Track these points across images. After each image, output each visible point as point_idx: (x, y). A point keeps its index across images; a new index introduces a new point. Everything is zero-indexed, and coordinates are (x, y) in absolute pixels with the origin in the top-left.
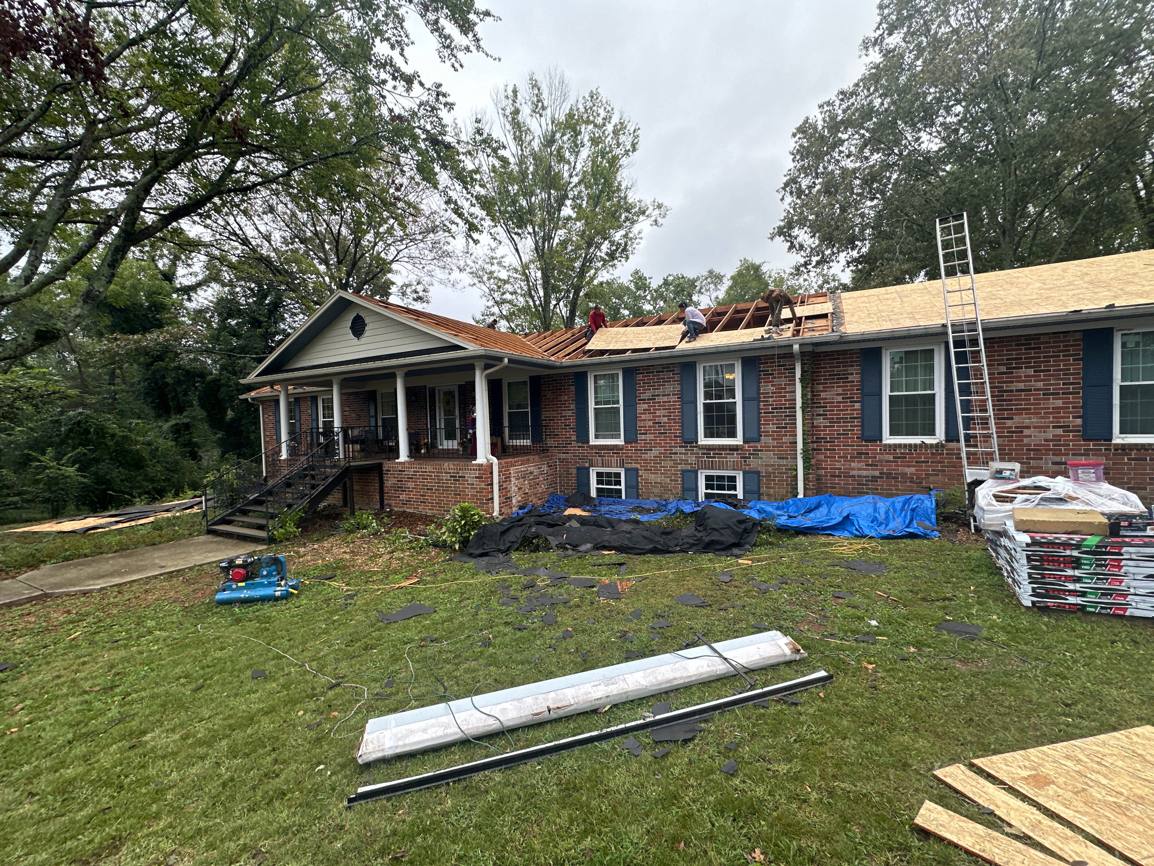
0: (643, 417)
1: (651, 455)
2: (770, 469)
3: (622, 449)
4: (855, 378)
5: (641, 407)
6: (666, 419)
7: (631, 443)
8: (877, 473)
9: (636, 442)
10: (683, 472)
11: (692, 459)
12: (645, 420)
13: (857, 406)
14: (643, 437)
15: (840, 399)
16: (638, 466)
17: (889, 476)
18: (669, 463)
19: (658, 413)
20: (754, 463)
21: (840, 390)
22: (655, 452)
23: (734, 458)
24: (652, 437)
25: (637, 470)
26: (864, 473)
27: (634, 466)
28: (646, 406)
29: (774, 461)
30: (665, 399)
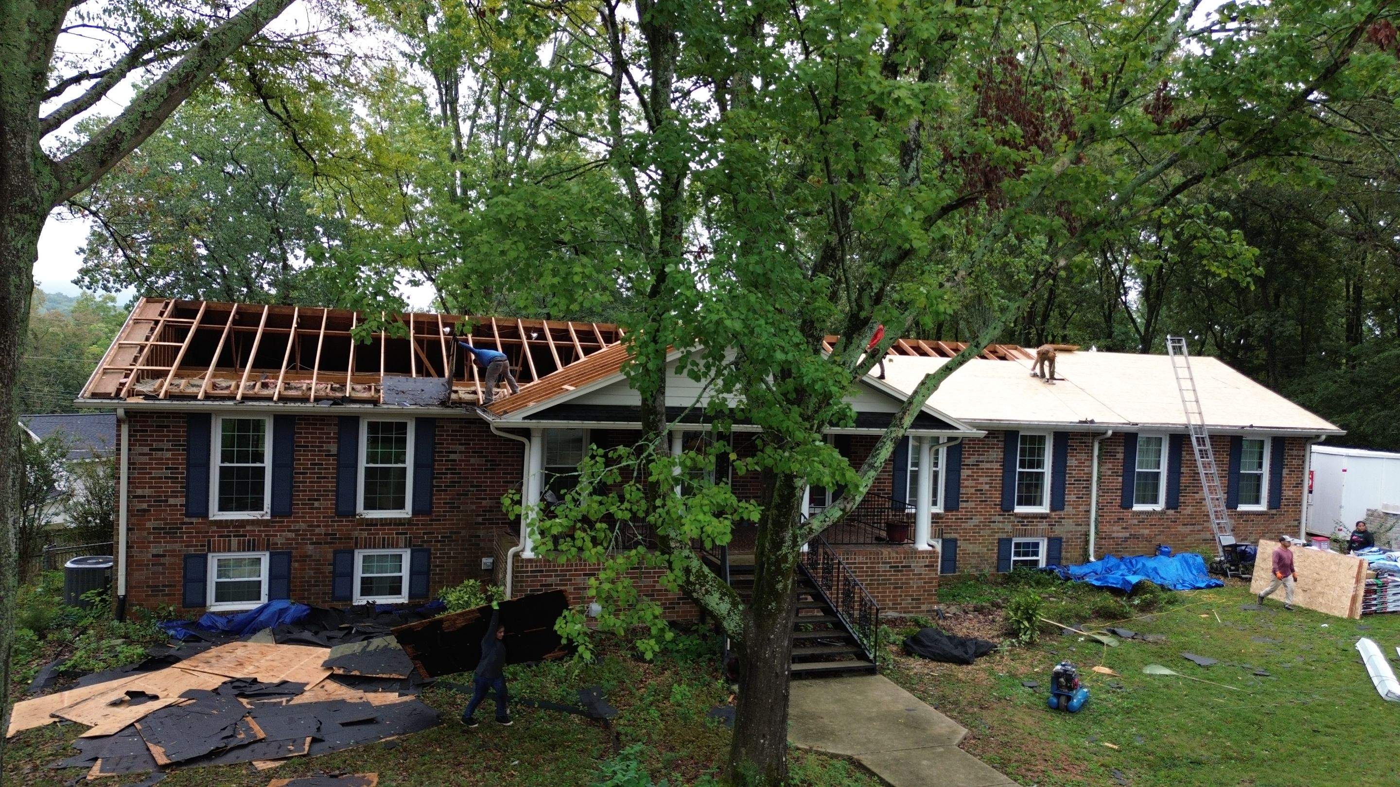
0: (966, 483)
1: (971, 524)
2: (1069, 536)
3: (941, 518)
4: (1120, 456)
5: (965, 473)
6: (987, 487)
7: (952, 511)
8: (1127, 535)
9: (957, 510)
10: (1000, 541)
11: (1008, 527)
12: (968, 487)
13: (1120, 479)
14: (964, 505)
15: (1109, 473)
16: (956, 536)
17: (1134, 536)
18: (986, 532)
19: (981, 480)
20: (1058, 531)
21: (1110, 466)
22: (975, 521)
23: (1043, 525)
24: (973, 505)
25: (955, 541)
26: (1120, 535)
27: (953, 536)
28: (969, 472)
29: (1073, 528)
30: (988, 465)
